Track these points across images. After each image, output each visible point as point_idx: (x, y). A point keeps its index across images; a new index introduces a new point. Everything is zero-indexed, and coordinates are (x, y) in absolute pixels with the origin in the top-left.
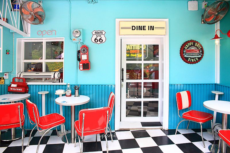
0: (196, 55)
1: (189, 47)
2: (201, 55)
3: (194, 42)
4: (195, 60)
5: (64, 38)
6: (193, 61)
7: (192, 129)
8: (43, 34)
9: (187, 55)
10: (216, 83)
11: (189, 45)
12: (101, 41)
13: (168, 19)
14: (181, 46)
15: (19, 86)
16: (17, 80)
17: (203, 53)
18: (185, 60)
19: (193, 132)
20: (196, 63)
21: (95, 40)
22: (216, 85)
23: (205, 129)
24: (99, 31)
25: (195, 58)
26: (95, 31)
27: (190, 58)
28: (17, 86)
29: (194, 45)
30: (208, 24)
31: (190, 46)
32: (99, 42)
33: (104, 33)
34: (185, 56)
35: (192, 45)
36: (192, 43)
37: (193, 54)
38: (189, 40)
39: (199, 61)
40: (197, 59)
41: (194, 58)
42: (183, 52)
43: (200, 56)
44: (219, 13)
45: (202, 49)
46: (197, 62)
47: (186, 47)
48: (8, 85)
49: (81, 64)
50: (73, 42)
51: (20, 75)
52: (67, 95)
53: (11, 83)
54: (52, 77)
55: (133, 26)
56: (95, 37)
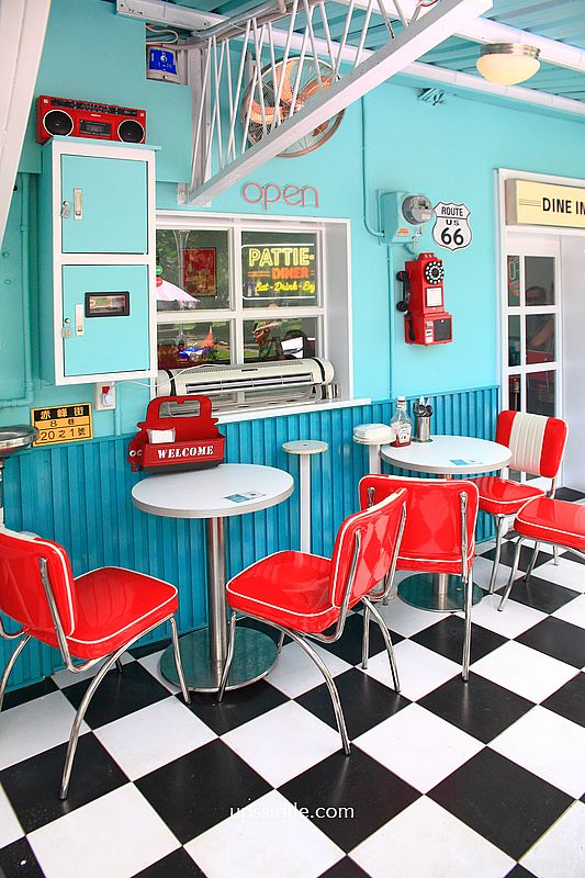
5: (348, 222)
8: (266, 201)
12: (459, 240)
15: (181, 439)
16: (168, 410)
21: (443, 235)
24: (450, 206)
26: (441, 205)
28: (178, 439)
32: (453, 245)
33: (465, 213)
48: (112, 442)
49: (430, 324)
50: (395, 239)
51: (173, 382)
52: (402, 441)
53: (139, 425)
54: (317, 378)
55: (544, 199)
56: (442, 225)
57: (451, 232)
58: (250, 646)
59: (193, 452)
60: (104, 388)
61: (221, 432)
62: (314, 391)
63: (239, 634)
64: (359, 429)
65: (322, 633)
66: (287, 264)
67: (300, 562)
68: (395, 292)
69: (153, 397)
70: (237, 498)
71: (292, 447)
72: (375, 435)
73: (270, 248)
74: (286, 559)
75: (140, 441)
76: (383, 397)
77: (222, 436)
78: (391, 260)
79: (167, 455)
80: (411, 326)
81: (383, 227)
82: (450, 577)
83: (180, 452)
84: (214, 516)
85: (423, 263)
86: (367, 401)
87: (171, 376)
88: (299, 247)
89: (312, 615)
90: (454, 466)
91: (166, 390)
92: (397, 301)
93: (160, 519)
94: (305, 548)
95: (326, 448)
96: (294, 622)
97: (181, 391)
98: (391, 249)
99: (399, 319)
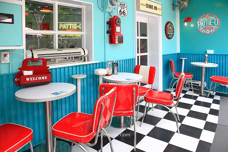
1: (169, 27)
2: (173, 33)
12: (124, 14)
14: (165, 26)
17: (174, 31)
18: (168, 36)
24: (122, 3)
26: (119, 3)
29: (171, 26)
32: (122, 15)
33: (126, 6)
34: (168, 33)
36: (170, 24)
40: (172, 36)
48: (8, 75)
49: (117, 37)
50: (107, 10)
51: (32, 54)
52: (109, 74)
53: (19, 69)
54: (83, 54)
55: (147, 4)
56: (120, 8)
57: (122, 11)
58: (61, 147)
59: (40, 78)
60: (4, 55)
61: (50, 71)
62: (81, 59)
63: (57, 144)
64: (96, 70)
65: (89, 142)
66: (71, 28)
67: (78, 116)
68: (106, 28)
69: (25, 58)
70: (56, 94)
71: (74, 76)
72: (101, 72)
73: (65, 23)
74: (73, 115)
75: (20, 75)
76: (103, 61)
77: (51, 73)
78: (105, 18)
79: (30, 79)
80: (111, 38)
81: (103, 6)
82: (124, 117)
83: (35, 79)
84: (47, 101)
85: (115, 18)
86: (98, 62)
87: (32, 51)
88: (74, 24)
89: (85, 136)
90: (127, 80)
91: (30, 56)
92: (107, 31)
93: (27, 103)
94: (79, 111)
95: (86, 76)
96: (78, 139)
97: (36, 57)
98: (105, 14)
99: (107, 36)
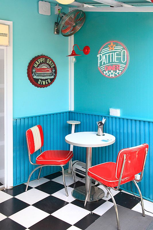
0: (48, 76)
1: (39, 65)
2: (54, 76)
3: (46, 58)
4: (47, 83)
6: (44, 83)
7: (44, 177)
9: (37, 75)
10: (69, 110)
11: (39, 62)
13: (12, 22)
14: (29, 63)
17: (56, 72)
18: (35, 82)
19: (47, 180)
20: (47, 86)
22: (71, 113)
23: (59, 172)
25: (47, 79)
27: (40, 79)
29: (46, 62)
30: (63, 35)
31: (41, 63)
34: (35, 77)
35: (43, 63)
36: (44, 60)
37: (44, 74)
38: (40, 54)
39: (51, 83)
40: (49, 81)
41: (45, 80)
42: (32, 71)
43: (52, 77)
44: (76, 25)
45: (55, 67)
46: (49, 84)
47: (36, 65)
